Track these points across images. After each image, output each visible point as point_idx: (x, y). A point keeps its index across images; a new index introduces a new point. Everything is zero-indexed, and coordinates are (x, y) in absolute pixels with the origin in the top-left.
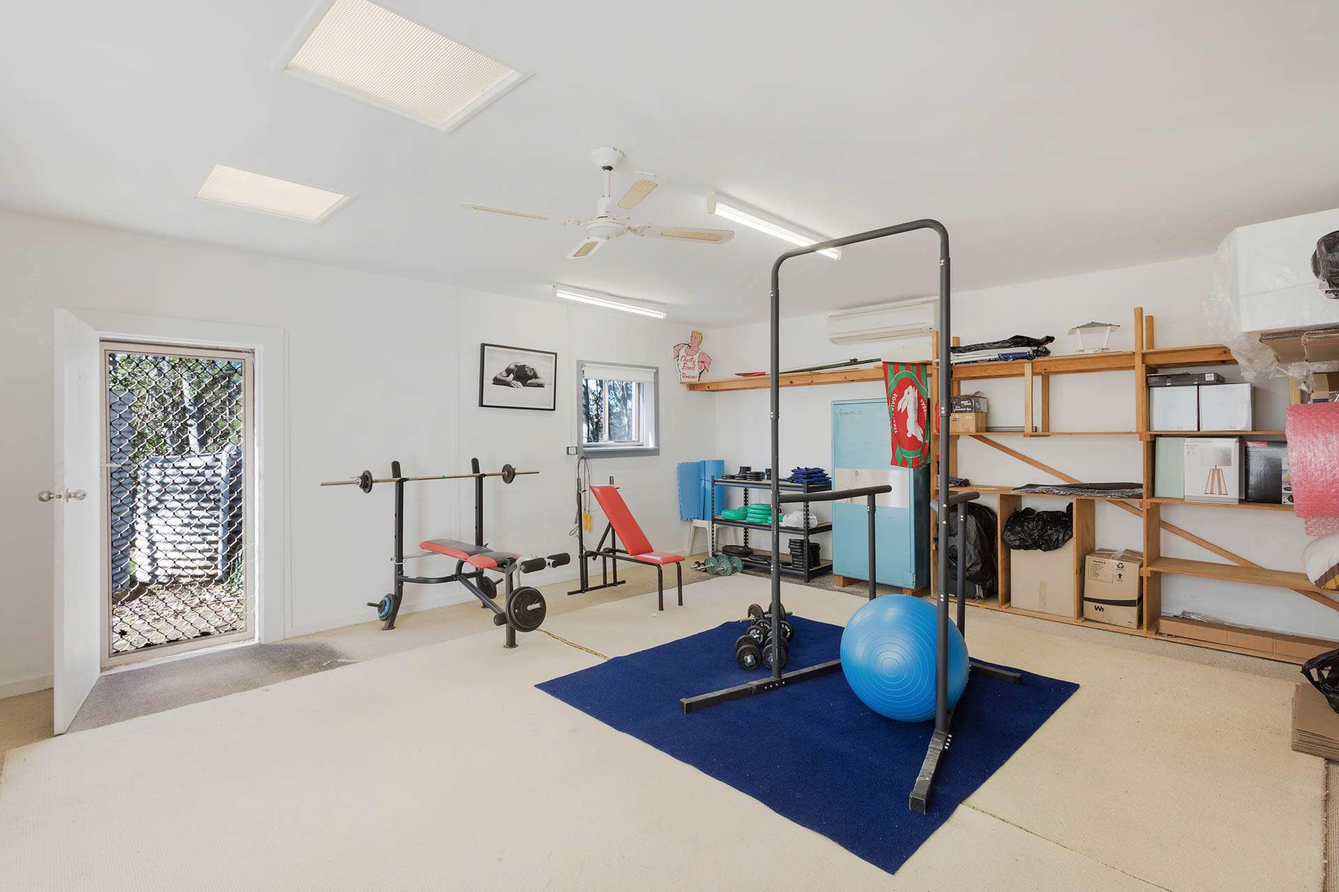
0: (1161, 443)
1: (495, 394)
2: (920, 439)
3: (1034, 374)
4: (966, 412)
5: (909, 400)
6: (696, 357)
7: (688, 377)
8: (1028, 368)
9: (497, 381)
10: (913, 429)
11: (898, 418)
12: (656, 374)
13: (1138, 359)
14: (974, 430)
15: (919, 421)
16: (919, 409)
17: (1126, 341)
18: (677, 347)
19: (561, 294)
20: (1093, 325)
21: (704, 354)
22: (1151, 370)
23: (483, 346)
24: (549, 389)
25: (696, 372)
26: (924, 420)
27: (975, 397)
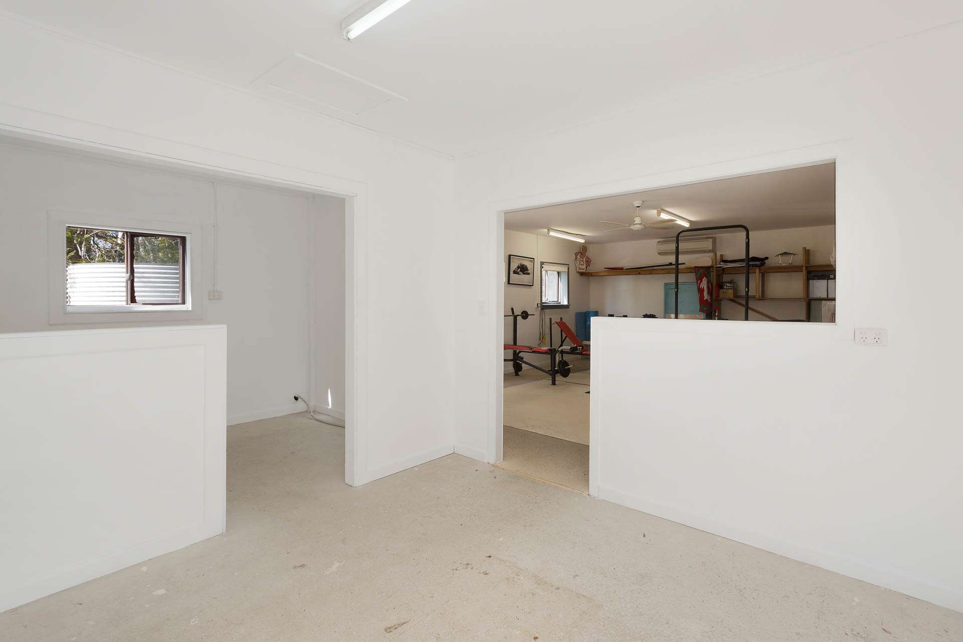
0: (813, 303)
1: (515, 278)
2: (709, 300)
3: (760, 273)
4: (729, 289)
5: (704, 284)
6: (585, 259)
7: (581, 269)
8: (757, 270)
9: (515, 272)
10: (706, 296)
11: (701, 291)
12: (568, 268)
13: (804, 268)
14: (732, 297)
15: (708, 293)
16: (708, 287)
17: (799, 260)
18: (576, 254)
19: (552, 234)
20: (785, 253)
21: (587, 258)
22: (809, 272)
23: (510, 256)
24: (531, 275)
25: (584, 267)
26: (710, 293)
27: (731, 282)
